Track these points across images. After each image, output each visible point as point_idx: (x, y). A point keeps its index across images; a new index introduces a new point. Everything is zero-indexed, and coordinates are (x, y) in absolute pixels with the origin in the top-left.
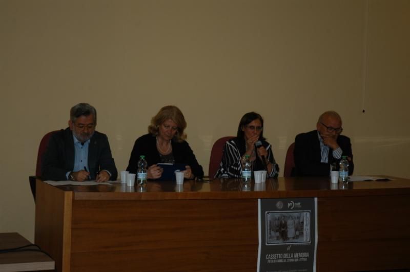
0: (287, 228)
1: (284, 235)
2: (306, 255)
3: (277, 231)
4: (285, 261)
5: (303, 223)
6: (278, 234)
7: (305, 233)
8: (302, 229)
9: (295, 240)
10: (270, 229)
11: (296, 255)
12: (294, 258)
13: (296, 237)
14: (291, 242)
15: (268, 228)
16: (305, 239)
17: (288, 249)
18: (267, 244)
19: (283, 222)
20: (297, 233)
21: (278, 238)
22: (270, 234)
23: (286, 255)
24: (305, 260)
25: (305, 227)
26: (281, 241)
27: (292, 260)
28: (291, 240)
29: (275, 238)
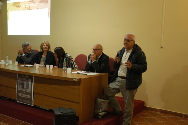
0: (24, 85)
1: (23, 87)
2: (29, 96)
3: (21, 85)
4: (23, 97)
5: (29, 84)
6: (21, 86)
7: (29, 88)
8: (28, 86)
9: (26, 90)
10: (19, 84)
11: (27, 95)
12: (26, 96)
13: (26, 89)
14: (25, 90)
15: (19, 83)
16: (29, 90)
17: (24, 92)
18: (18, 89)
19: (23, 82)
20: (27, 87)
21: (21, 88)
22: (19, 86)
23: (24, 95)
24: (30, 98)
25: (29, 86)
26: (22, 89)
27: (26, 97)
28: (25, 89)
29: (20, 88)
